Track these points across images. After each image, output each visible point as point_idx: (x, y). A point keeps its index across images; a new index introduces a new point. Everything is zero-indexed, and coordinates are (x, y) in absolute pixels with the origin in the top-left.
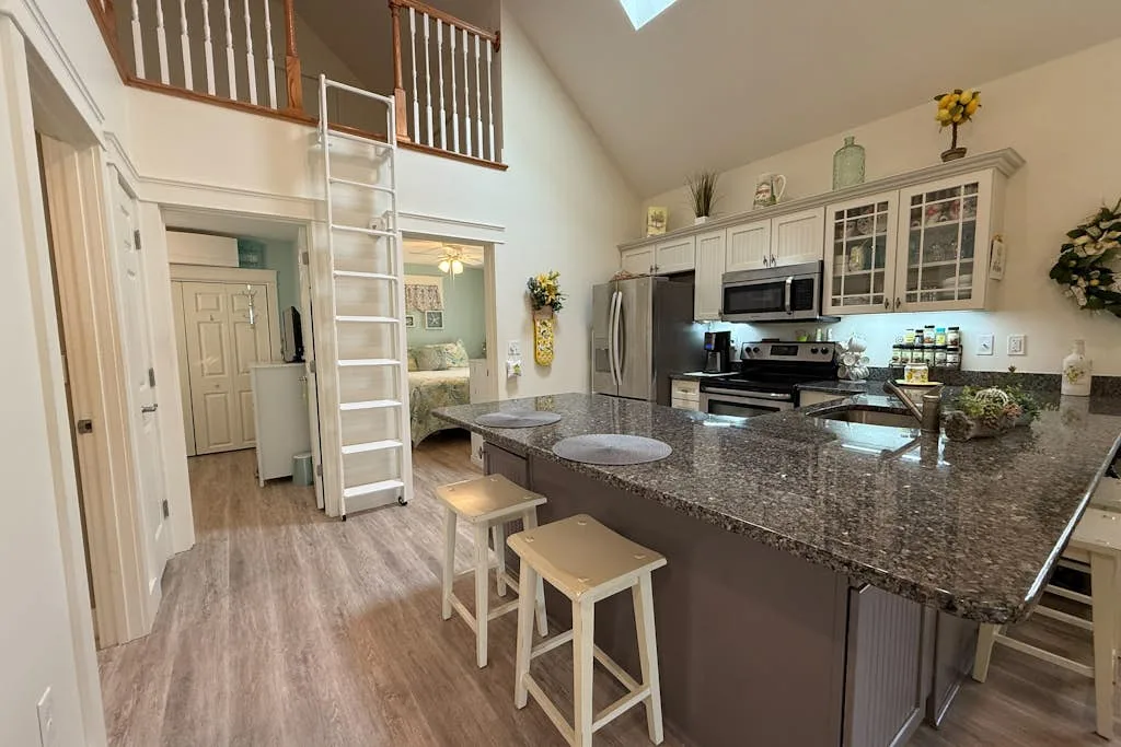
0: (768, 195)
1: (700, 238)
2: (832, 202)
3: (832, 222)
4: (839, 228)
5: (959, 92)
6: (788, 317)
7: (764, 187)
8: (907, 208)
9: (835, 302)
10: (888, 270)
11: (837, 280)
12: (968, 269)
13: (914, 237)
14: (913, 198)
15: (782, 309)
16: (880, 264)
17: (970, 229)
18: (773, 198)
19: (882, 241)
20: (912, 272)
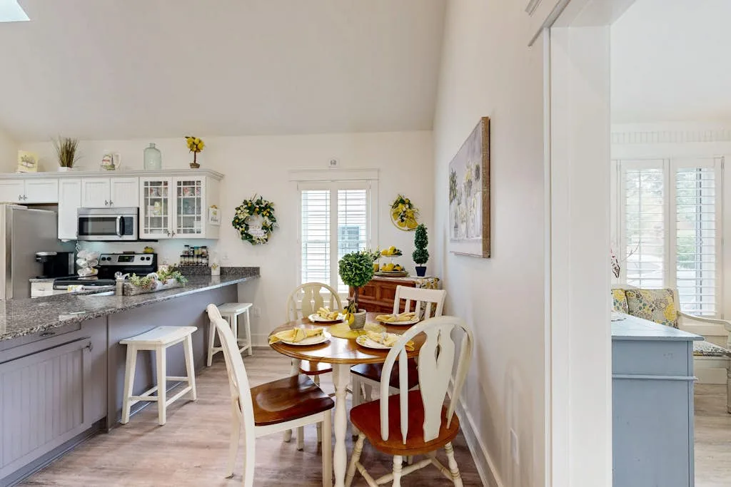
0: (109, 164)
1: (62, 181)
2: (143, 176)
3: (143, 187)
4: (146, 190)
5: (194, 138)
6: (120, 239)
7: (107, 158)
8: (176, 186)
9: (146, 231)
10: (169, 216)
11: (146, 219)
12: (199, 219)
13: (179, 200)
14: (178, 182)
15: (115, 234)
16: (166, 213)
17: (199, 200)
18: (113, 166)
19: (166, 201)
20: (179, 218)
